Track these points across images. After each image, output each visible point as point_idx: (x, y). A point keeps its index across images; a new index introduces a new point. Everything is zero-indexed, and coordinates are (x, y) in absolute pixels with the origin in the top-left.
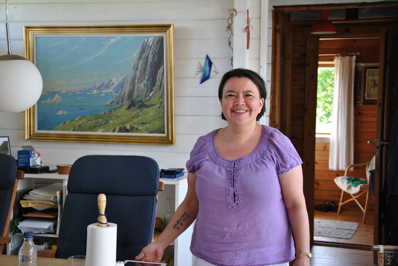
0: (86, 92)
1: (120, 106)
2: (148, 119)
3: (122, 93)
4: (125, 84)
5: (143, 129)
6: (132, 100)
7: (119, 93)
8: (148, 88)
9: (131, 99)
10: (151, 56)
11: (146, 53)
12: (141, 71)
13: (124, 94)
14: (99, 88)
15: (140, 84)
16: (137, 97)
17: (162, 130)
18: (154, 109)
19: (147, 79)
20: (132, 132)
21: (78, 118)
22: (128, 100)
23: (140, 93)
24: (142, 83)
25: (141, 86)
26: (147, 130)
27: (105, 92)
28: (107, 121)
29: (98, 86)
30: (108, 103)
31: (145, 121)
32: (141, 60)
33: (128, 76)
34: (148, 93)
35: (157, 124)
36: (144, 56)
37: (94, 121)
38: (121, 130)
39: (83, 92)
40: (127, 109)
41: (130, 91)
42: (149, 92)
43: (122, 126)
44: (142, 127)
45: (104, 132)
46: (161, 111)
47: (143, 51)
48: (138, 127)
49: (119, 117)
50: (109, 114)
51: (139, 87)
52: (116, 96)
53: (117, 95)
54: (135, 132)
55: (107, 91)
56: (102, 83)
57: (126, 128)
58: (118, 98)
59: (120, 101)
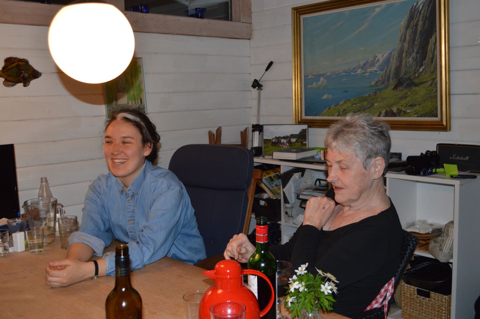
0: (350, 72)
1: (385, 86)
2: (417, 100)
3: (388, 71)
4: (391, 60)
5: (412, 112)
6: (400, 78)
7: (384, 71)
8: (417, 62)
9: (397, 77)
10: (420, 23)
11: (415, 20)
12: (409, 42)
13: (390, 71)
14: (363, 67)
15: (409, 58)
16: (405, 74)
17: (434, 112)
18: (425, 87)
19: (416, 51)
20: (399, 116)
21: (342, 102)
22: (394, 78)
23: (408, 69)
24: (411, 56)
25: (409, 61)
26: (417, 113)
27: (369, 71)
28: (372, 104)
29: (362, 65)
30: (373, 83)
31: (414, 103)
32: (409, 29)
33: (394, 50)
34: (417, 69)
35: (429, 106)
36: (413, 24)
37: (358, 104)
38: (386, 115)
39: (347, 73)
40: (393, 89)
41: (396, 68)
42: (418, 67)
43: (388, 109)
44: (411, 110)
46: (433, 90)
47: (411, 18)
48: (406, 110)
49: (385, 98)
50: (373, 96)
51: (407, 62)
52: (381, 75)
53: (383, 73)
54: (402, 115)
55: (372, 69)
56: (366, 61)
57: (393, 111)
58: (383, 76)
59: (386, 80)
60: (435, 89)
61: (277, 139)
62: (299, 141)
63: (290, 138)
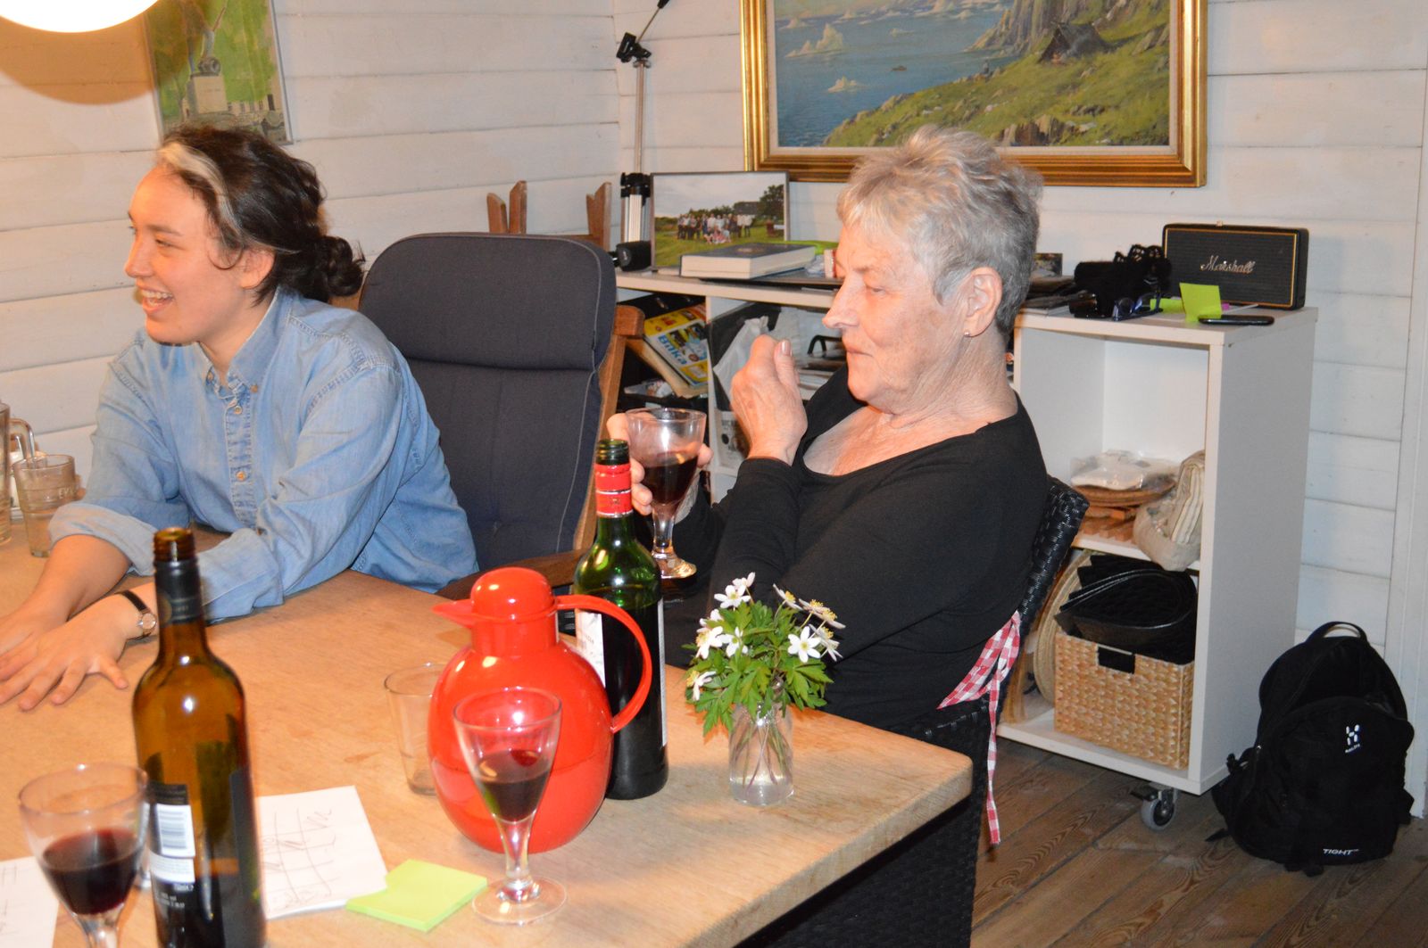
1: (1018, 52)
2: (1109, 93)
5: (1096, 132)
6: (1059, 26)
7: (1014, 5)
9: (1053, 23)
13: (1031, 8)
16: (1076, 14)
18: (1133, 53)
20: (1057, 143)
21: (888, 103)
22: (1044, 27)
26: (1108, 134)
28: (978, 107)
30: (981, 43)
31: (1100, 103)
35: (1142, 110)
37: (936, 108)
38: (1020, 139)
40: (1040, 61)
43: (1025, 122)
44: (1091, 124)
46: (1156, 61)
48: (1078, 123)
49: (1016, 89)
50: (982, 83)
52: (1005, 16)
53: (1009, 11)
54: (1066, 141)
57: (1038, 129)
58: (1011, 21)
59: (1019, 33)
60: (1162, 59)
61: (696, 218)
62: (761, 221)
63: (733, 213)
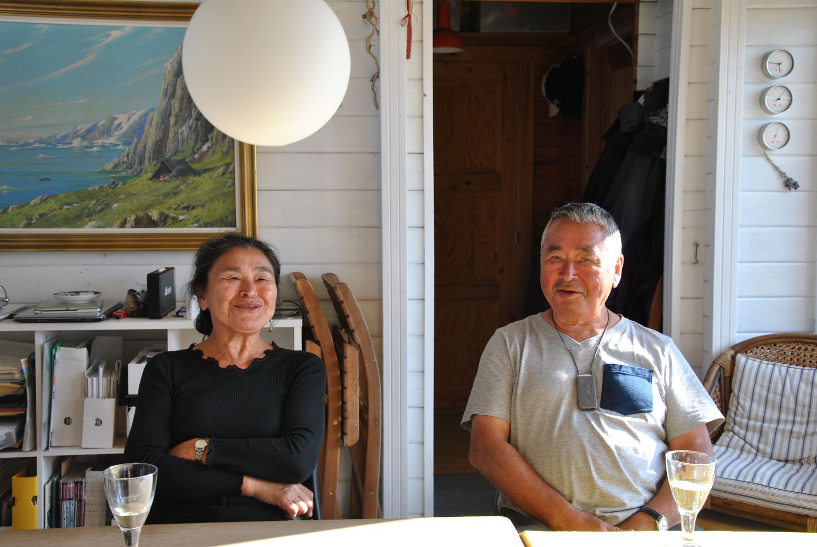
0: (54, 143)
1: (135, 173)
2: (198, 198)
3: (140, 146)
4: (147, 127)
5: (189, 220)
6: (164, 160)
7: (133, 145)
8: (198, 135)
9: (159, 158)
12: (182, 100)
13: (145, 147)
14: (86, 135)
15: (181, 127)
16: (175, 154)
17: (230, 219)
18: (213, 177)
19: (196, 116)
20: (164, 225)
21: (37, 200)
22: (153, 160)
23: (180, 144)
24: (186, 122)
25: (182, 132)
26: (197, 221)
27: (100, 144)
28: (107, 205)
29: (83, 131)
30: (109, 167)
31: (192, 204)
33: (152, 110)
34: (198, 146)
35: (219, 208)
37: (75, 205)
38: (138, 223)
39: (48, 144)
40: (151, 179)
41: (157, 142)
42: (199, 143)
43: (141, 214)
44: (186, 216)
45: (99, 227)
46: (227, 182)
48: (178, 215)
49: (134, 195)
50: (110, 190)
51: (178, 132)
52: (126, 153)
53: (129, 150)
54: (170, 225)
55: (104, 141)
56: (92, 124)
57: (151, 218)
58: (131, 155)
59: (136, 163)
60: (230, 182)
